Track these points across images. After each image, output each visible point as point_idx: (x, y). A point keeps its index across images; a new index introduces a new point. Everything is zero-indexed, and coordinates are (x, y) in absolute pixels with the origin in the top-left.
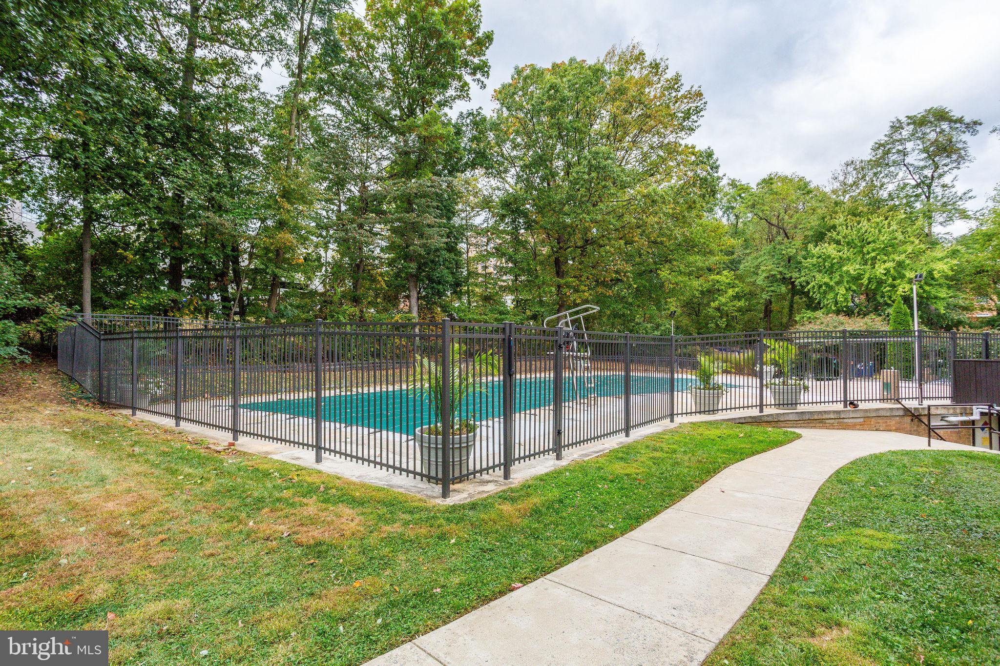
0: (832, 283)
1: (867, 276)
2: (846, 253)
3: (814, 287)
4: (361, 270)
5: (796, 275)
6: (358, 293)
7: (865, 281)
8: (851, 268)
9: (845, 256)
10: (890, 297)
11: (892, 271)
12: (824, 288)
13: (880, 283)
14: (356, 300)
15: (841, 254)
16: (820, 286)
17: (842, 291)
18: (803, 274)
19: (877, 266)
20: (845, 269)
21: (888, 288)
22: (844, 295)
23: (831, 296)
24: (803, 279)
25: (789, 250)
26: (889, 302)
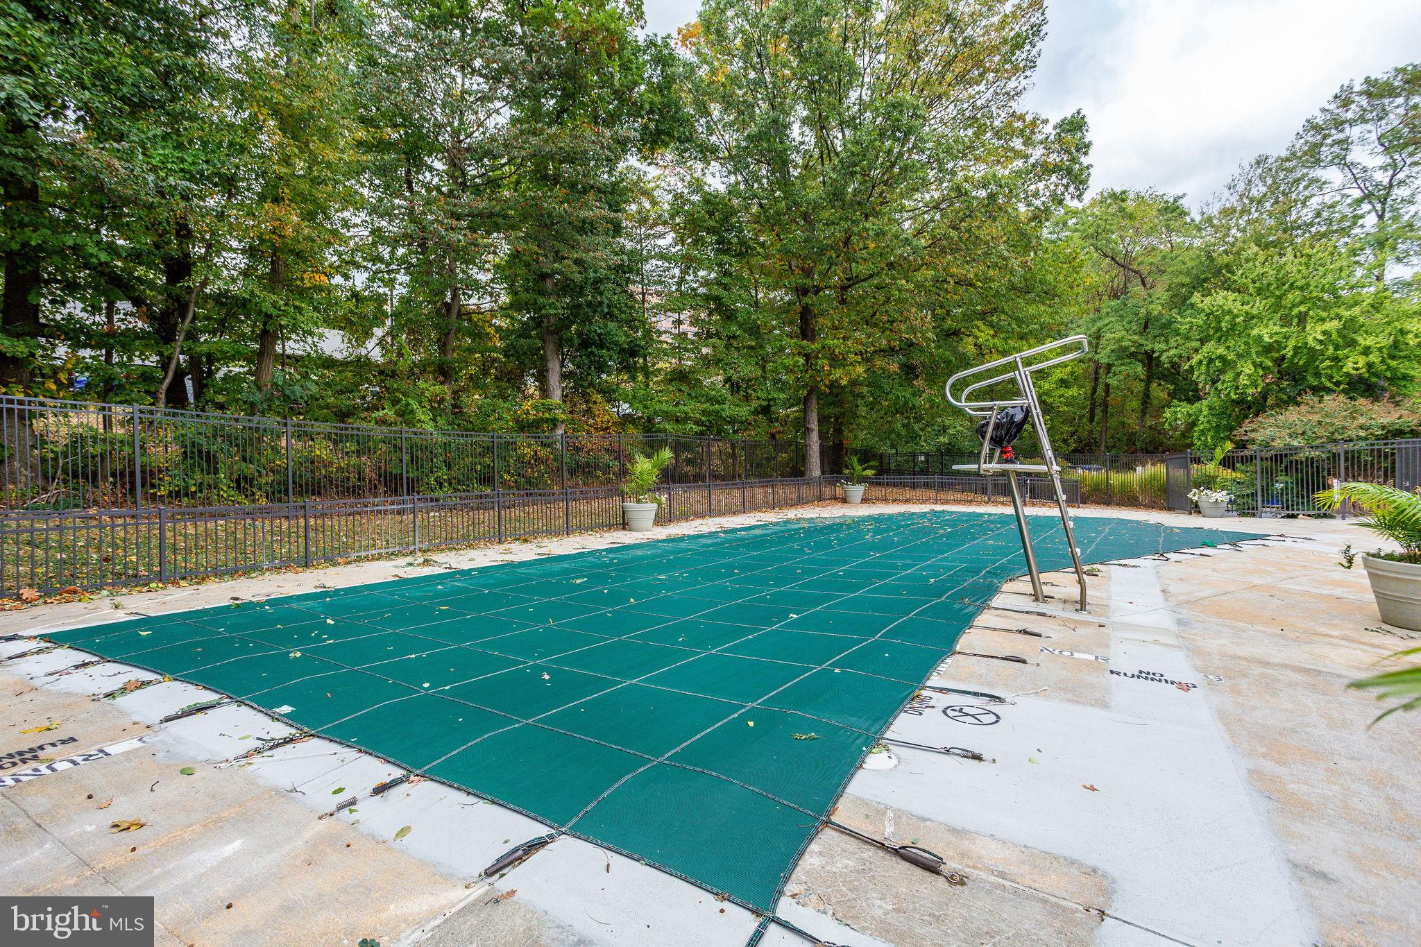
0: (1231, 356)
1: (1292, 343)
2: (1259, 306)
3: (1200, 362)
4: (454, 315)
5: (1163, 346)
6: (449, 358)
7: (1289, 352)
8: (1266, 332)
9: (1255, 311)
10: (1330, 378)
11: (1334, 336)
12: (1218, 363)
13: (1313, 354)
14: (444, 372)
15: (1246, 308)
16: (1211, 361)
17: (1248, 369)
18: (1173, 343)
19: (1308, 327)
20: (1255, 332)
21: (1327, 363)
22: (1249, 376)
23: (1229, 376)
24: (1173, 352)
25: (1151, 306)
26: (1329, 385)
